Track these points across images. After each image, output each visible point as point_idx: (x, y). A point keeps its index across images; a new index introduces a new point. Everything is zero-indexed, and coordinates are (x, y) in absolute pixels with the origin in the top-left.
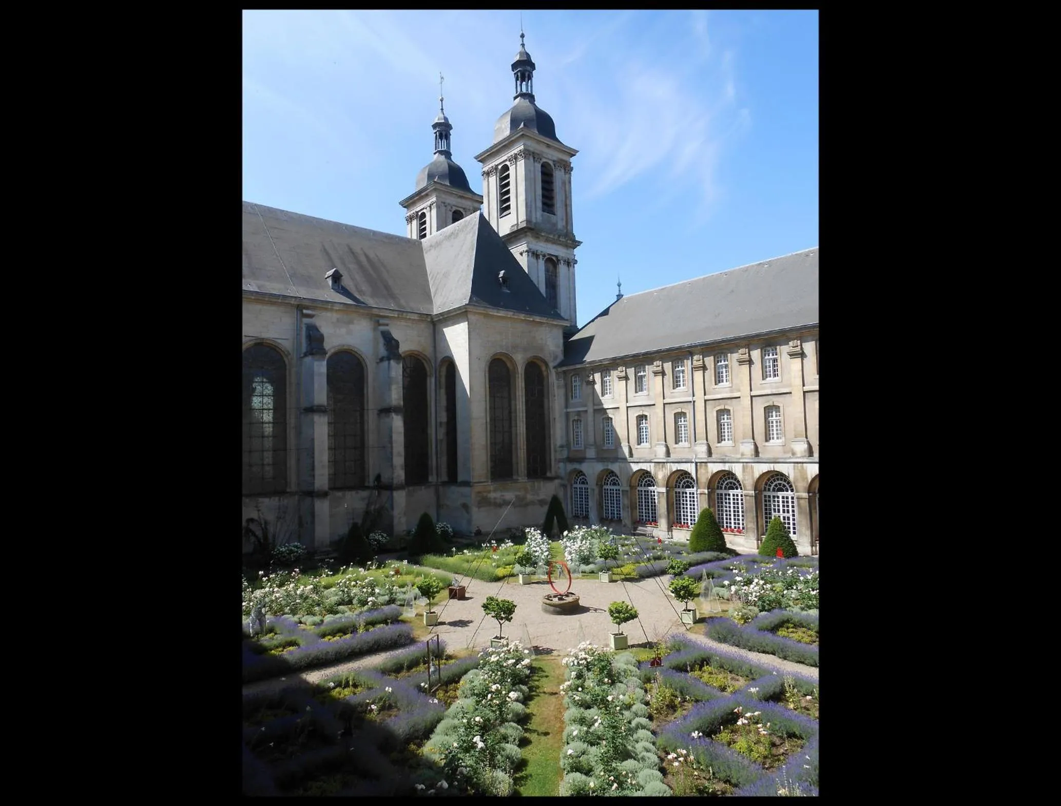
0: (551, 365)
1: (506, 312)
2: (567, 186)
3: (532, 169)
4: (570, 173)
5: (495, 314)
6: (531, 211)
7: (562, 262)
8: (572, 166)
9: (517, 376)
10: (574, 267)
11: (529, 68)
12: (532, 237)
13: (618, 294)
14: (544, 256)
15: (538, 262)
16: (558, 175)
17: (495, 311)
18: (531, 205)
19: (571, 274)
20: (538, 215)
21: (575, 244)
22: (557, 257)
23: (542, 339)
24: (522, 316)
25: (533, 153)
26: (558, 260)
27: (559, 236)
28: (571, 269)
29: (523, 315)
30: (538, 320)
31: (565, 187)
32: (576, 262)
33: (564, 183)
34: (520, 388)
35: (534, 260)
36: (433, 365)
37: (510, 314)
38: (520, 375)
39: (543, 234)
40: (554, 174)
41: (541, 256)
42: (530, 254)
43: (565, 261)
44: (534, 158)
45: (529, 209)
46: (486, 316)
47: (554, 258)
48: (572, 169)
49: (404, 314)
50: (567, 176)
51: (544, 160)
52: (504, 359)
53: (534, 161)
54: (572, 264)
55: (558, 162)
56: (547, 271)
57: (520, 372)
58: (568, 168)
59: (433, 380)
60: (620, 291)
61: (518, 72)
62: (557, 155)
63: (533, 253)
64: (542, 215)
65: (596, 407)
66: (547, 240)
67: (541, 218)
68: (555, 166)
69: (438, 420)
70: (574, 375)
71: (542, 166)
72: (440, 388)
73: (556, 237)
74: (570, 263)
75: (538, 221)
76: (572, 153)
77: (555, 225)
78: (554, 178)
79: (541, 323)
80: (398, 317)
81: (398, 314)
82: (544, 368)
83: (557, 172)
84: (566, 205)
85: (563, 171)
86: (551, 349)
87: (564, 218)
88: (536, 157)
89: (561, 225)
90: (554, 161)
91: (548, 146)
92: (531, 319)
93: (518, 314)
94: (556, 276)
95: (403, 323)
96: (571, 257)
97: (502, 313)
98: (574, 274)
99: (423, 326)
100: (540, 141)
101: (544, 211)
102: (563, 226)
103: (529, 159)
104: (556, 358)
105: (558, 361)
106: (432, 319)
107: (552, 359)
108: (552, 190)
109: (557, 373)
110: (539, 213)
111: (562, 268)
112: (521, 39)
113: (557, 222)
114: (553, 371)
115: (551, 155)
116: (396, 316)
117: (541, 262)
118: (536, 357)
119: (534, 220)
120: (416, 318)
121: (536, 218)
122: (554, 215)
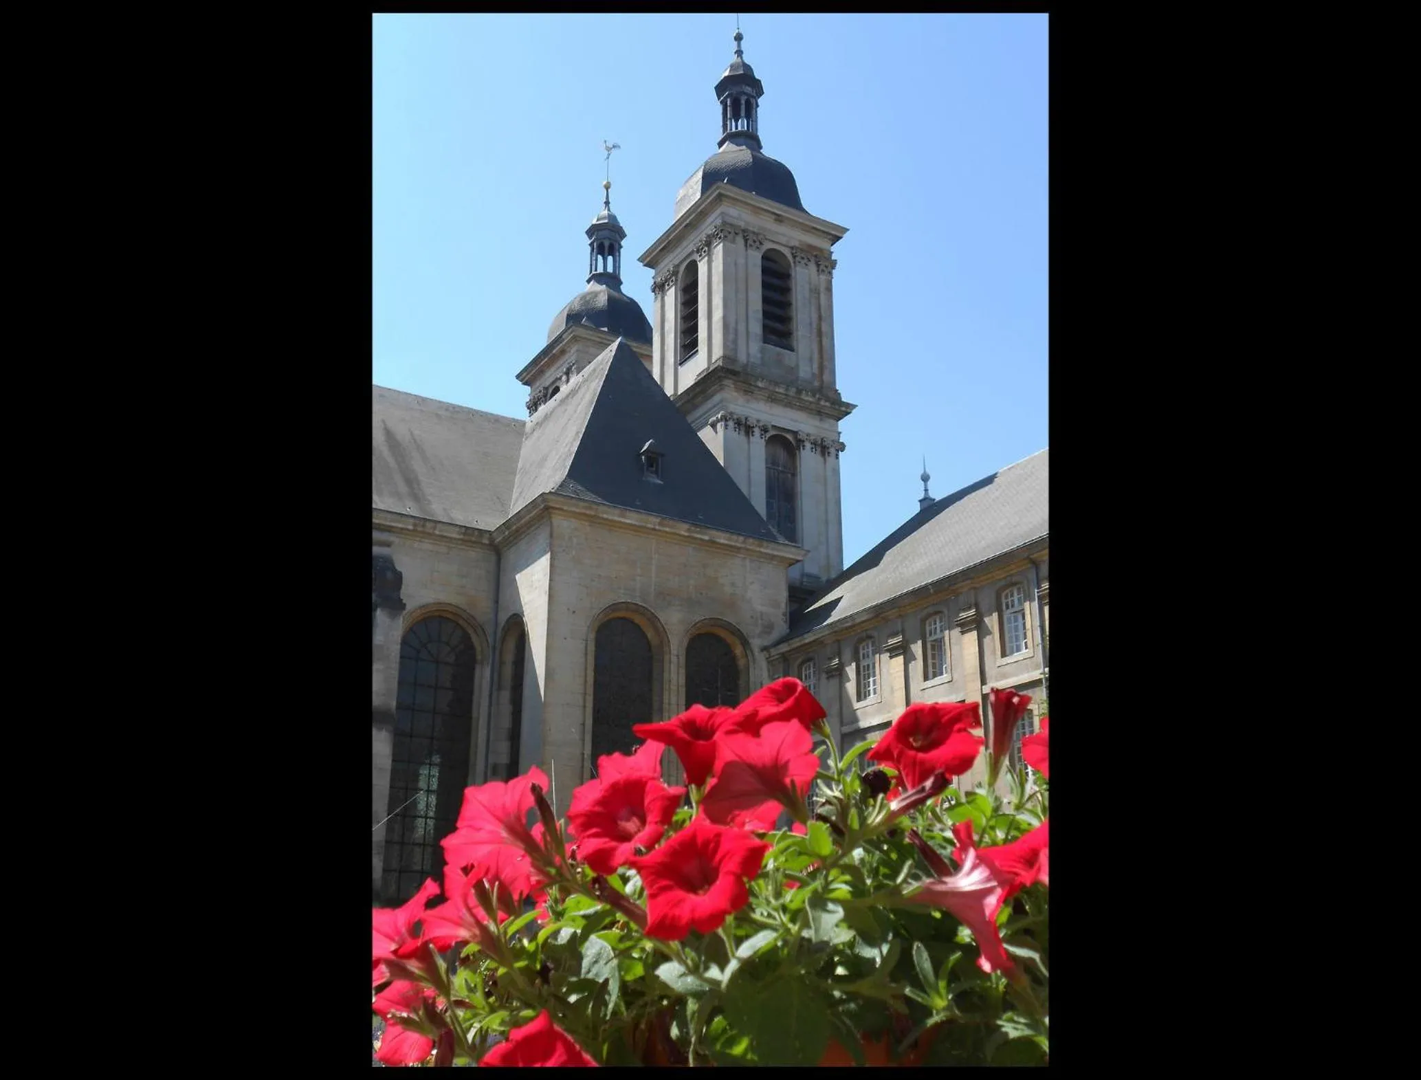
0: (756, 643)
1: (644, 517)
2: (823, 297)
3: (741, 261)
4: (830, 273)
5: (616, 518)
6: (735, 342)
7: (808, 445)
8: (834, 257)
9: (666, 657)
10: (837, 457)
11: (748, 89)
12: (737, 389)
13: (922, 496)
14: (765, 430)
15: (749, 442)
16: (802, 276)
17: (617, 511)
18: (736, 330)
19: (829, 473)
20: (753, 349)
21: (841, 409)
22: (795, 433)
23: (733, 584)
24: (683, 529)
25: (744, 231)
26: (800, 442)
27: (799, 392)
28: (830, 460)
29: (686, 526)
30: (722, 541)
31: (818, 298)
32: (842, 447)
33: (815, 291)
34: (674, 688)
35: (739, 438)
36: (490, 640)
37: (652, 521)
38: (674, 659)
39: (760, 384)
40: (793, 274)
41: (757, 431)
42: (731, 423)
43: (814, 443)
44: (746, 241)
45: (731, 337)
46: (593, 520)
47: (789, 437)
48: (833, 264)
49: (429, 525)
50: (823, 277)
51: (768, 246)
52: (637, 619)
53: (746, 246)
54: (832, 450)
55: (802, 250)
56: (772, 463)
57: (674, 652)
58: (826, 264)
59: (487, 672)
60: (926, 490)
61: (727, 97)
62: (798, 237)
63: (738, 423)
64: (762, 351)
65: (846, 729)
66: (773, 399)
67: (759, 355)
68: (794, 257)
69: (491, 761)
70: (803, 663)
71: (765, 258)
72: (500, 688)
73: (792, 392)
74: (829, 448)
75: (752, 360)
76: (835, 234)
77: (793, 370)
78: (793, 281)
79: (732, 550)
80: (414, 530)
81: (415, 525)
82: (738, 651)
83: (798, 268)
84: (820, 333)
85: (812, 267)
86: (759, 608)
87: (816, 356)
88: (751, 237)
89: (805, 371)
90: (792, 248)
91: (779, 219)
92: (706, 538)
93: (671, 522)
94: (794, 475)
95: (427, 545)
96: (829, 436)
97: (632, 518)
98: (836, 472)
99: (473, 554)
100: (759, 208)
101: (766, 340)
102: (813, 374)
103: (733, 241)
104: (769, 628)
105: (775, 636)
106: (492, 540)
107: (758, 630)
108: (789, 304)
109: (770, 662)
110: (755, 347)
111: (808, 459)
112: (736, 43)
113: (797, 366)
114: (761, 658)
115: (785, 237)
116: (411, 527)
117: (758, 445)
118: (716, 622)
119: (742, 358)
120: (454, 536)
121: (748, 355)
122: (792, 350)
